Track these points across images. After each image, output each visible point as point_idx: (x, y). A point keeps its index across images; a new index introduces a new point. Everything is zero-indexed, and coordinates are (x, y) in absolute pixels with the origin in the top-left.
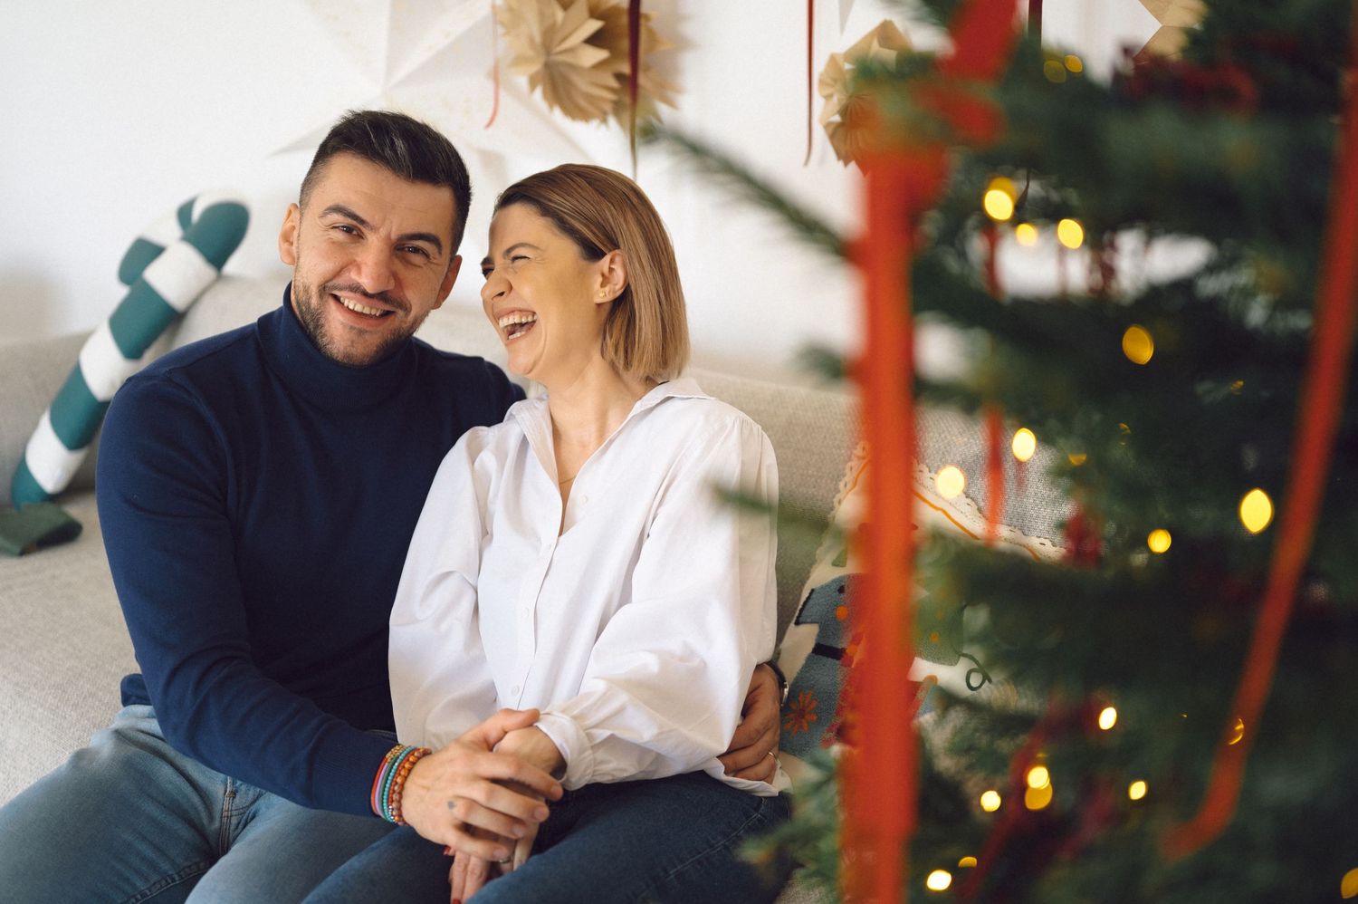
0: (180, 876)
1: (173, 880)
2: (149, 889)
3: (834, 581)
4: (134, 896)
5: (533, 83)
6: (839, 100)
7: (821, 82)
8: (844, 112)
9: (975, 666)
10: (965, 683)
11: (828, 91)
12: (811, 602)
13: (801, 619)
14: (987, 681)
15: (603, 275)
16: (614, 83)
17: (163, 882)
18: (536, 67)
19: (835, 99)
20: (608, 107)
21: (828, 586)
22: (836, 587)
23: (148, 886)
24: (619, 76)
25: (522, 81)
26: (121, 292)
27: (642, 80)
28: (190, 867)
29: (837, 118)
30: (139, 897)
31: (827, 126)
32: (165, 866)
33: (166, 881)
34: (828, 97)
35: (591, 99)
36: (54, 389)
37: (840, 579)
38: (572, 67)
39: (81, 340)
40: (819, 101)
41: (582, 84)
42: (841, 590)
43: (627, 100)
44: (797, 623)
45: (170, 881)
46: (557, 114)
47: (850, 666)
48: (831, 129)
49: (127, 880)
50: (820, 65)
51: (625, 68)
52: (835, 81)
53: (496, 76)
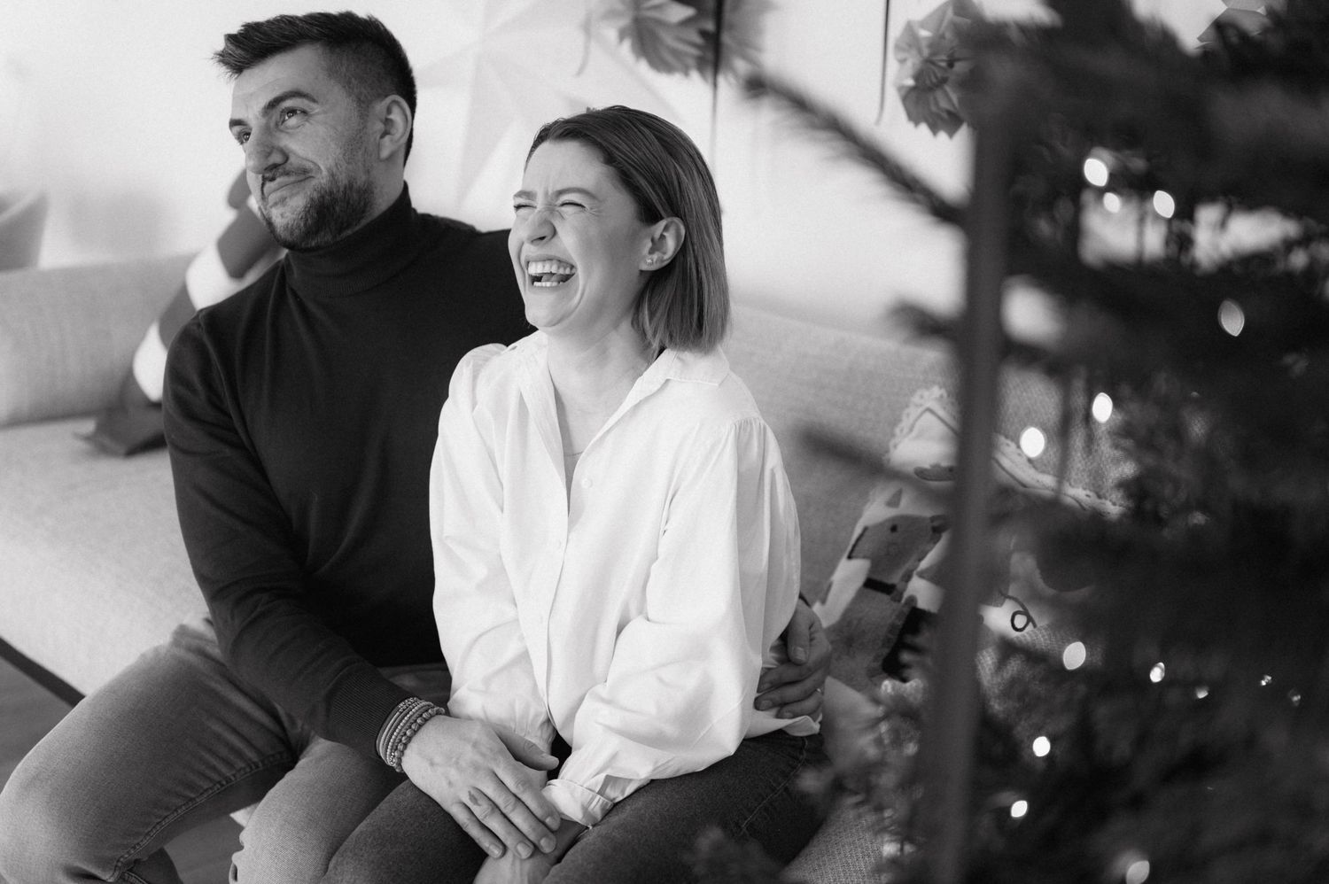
0: (264, 765)
1: (257, 767)
2: (234, 776)
3: (888, 520)
4: (219, 782)
5: (622, 35)
6: (914, 64)
7: (898, 48)
8: (918, 77)
9: (1021, 609)
10: (1010, 624)
11: (902, 55)
12: (864, 539)
13: (854, 554)
14: (1031, 624)
15: (653, 240)
16: (698, 39)
17: (248, 770)
18: (625, 21)
19: (909, 64)
20: (691, 62)
21: (881, 524)
22: (889, 525)
23: (234, 772)
24: (704, 34)
25: (611, 33)
26: (227, 216)
27: (726, 38)
28: (273, 756)
29: (910, 82)
30: (224, 783)
31: (900, 88)
32: (251, 754)
33: (251, 768)
34: (902, 61)
35: (676, 53)
36: (163, 303)
37: (894, 519)
38: (660, 23)
39: (188, 260)
40: (893, 65)
41: (669, 39)
42: (894, 529)
43: (710, 56)
44: (850, 557)
45: (253, 767)
46: (643, 67)
47: (899, 601)
48: (903, 92)
49: (214, 768)
50: (896, 31)
51: (710, 26)
52: (910, 46)
53: (587, 28)
